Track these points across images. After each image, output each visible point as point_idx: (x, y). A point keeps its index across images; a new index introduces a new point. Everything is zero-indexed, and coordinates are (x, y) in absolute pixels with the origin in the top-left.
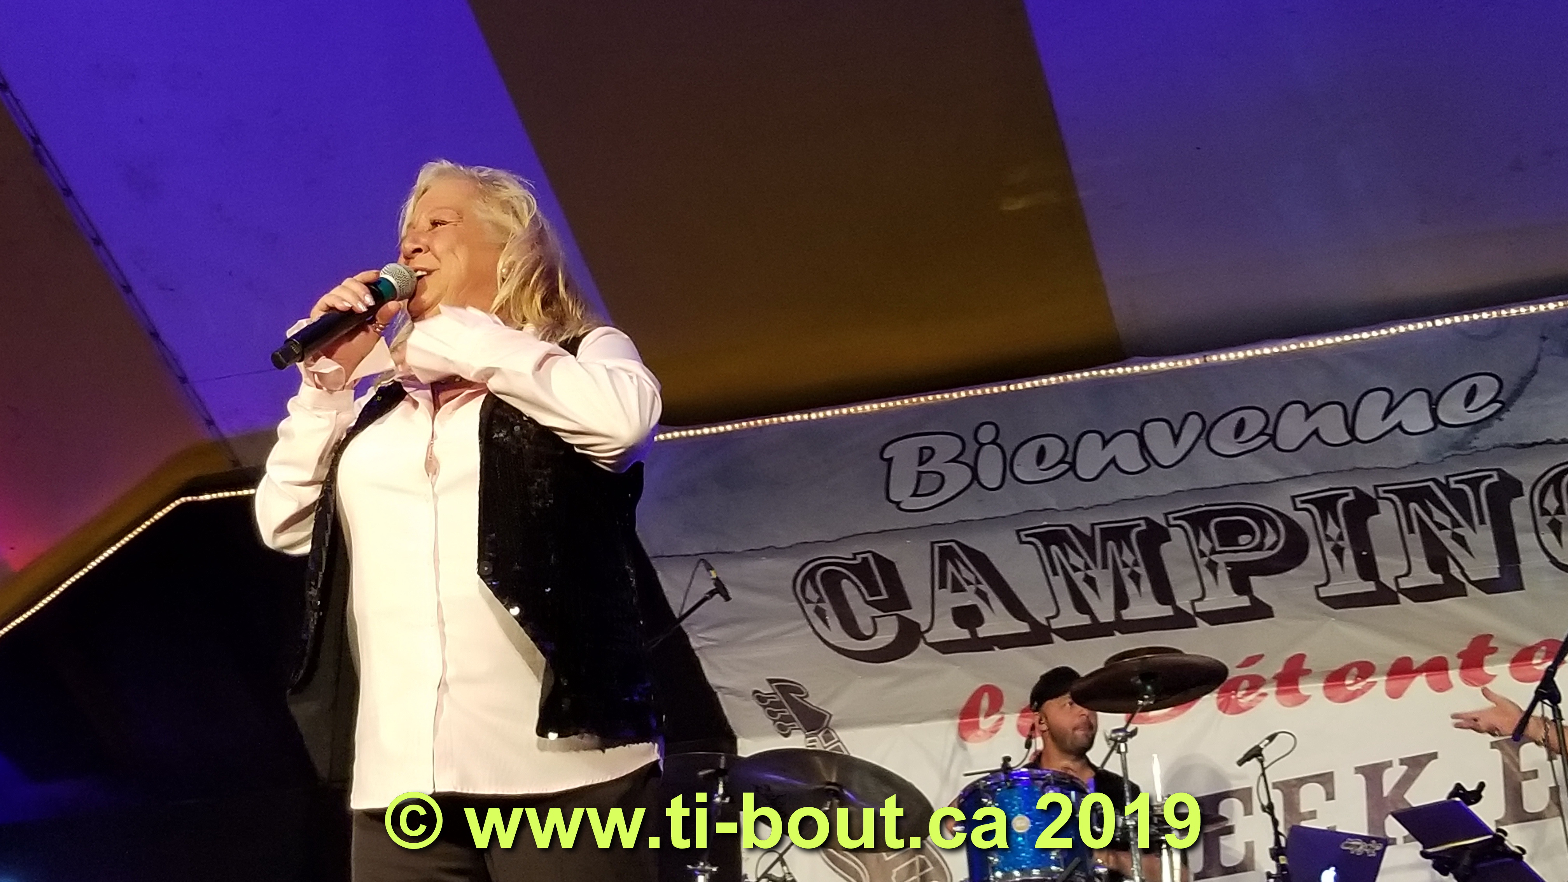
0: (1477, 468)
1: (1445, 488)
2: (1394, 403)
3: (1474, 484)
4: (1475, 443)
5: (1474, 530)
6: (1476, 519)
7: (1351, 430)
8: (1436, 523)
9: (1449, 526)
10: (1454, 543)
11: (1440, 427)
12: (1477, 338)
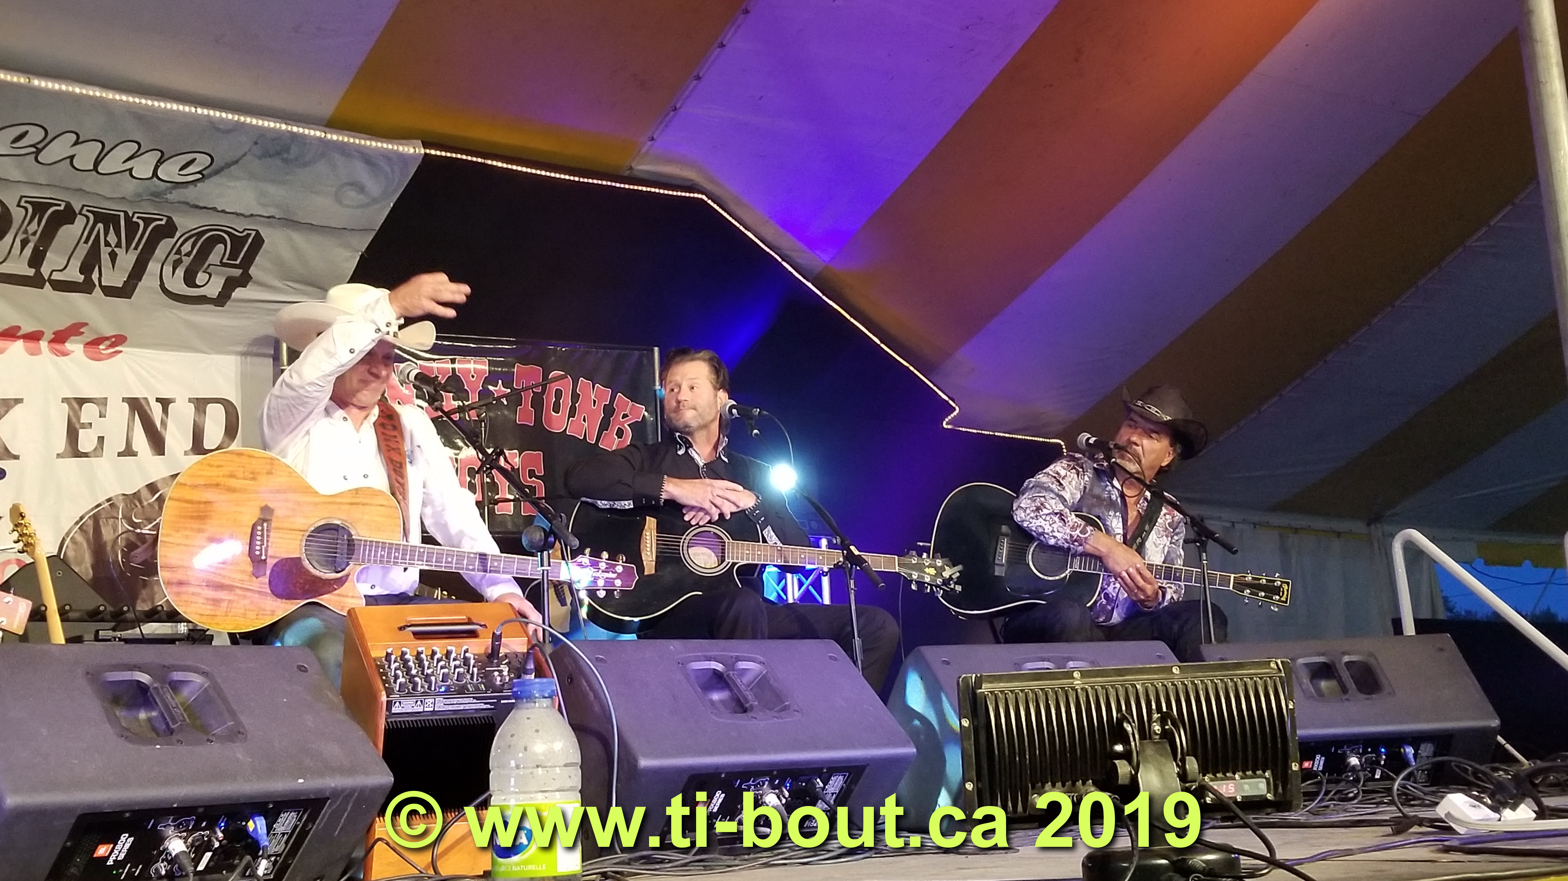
0: (156, 212)
1: (128, 219)
2: (138, 154)
3: (147, 222)
4: (169, 196)
5: (127, 252)
6: (134, 245)
7: (97, 164)
8: (106, 240)
9: (113, 246)
10: (108, 257)
11: (155, 179)
12: (218, 130)
